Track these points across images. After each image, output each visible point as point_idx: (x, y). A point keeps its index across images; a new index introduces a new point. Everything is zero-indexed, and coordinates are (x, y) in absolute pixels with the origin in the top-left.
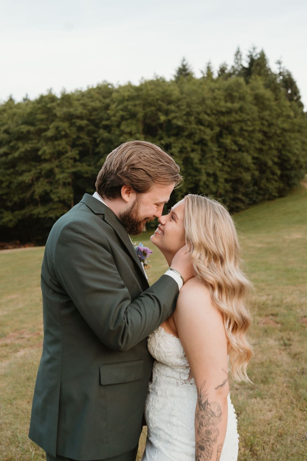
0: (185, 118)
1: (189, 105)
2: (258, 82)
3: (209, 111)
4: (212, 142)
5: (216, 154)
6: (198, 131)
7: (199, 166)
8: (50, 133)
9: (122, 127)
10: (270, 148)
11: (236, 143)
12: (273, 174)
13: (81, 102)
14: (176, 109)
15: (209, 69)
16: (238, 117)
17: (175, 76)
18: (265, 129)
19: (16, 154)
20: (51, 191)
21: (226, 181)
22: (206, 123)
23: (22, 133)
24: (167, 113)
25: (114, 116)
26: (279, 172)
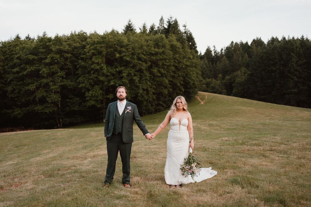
0: (131, 56)
1: (133, 49)
2: (173, 37)
3: (145, 53)
4: (146, 71)
5: (148, 78)
6: (138, 64)
7: (139, 84)
8: (47, 61)
9: (93, 60)
10: (179, 76)
11: (159, 72)
12: (181, 90)
13: (68, 43)
14: (126, 51)
15: (144, 27)
16: (161, 57)
17: (124, 30)
18: (176, 65)
19: (25, 73)
20: (47, 96)
21: (154, 93)
22: (143, 60)
23: (29, 59)
24: (120, 52)
25: (88, 52)
26: (183, 90)
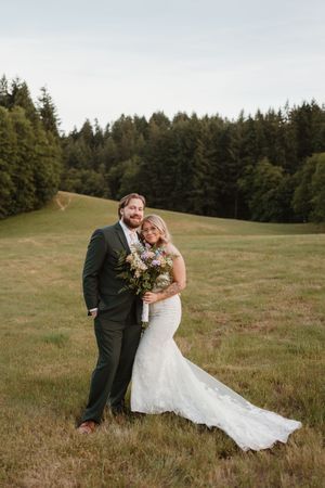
10: (27, 169)
12: (30, 190)
18: (23, 153)
26: (34, 189)
